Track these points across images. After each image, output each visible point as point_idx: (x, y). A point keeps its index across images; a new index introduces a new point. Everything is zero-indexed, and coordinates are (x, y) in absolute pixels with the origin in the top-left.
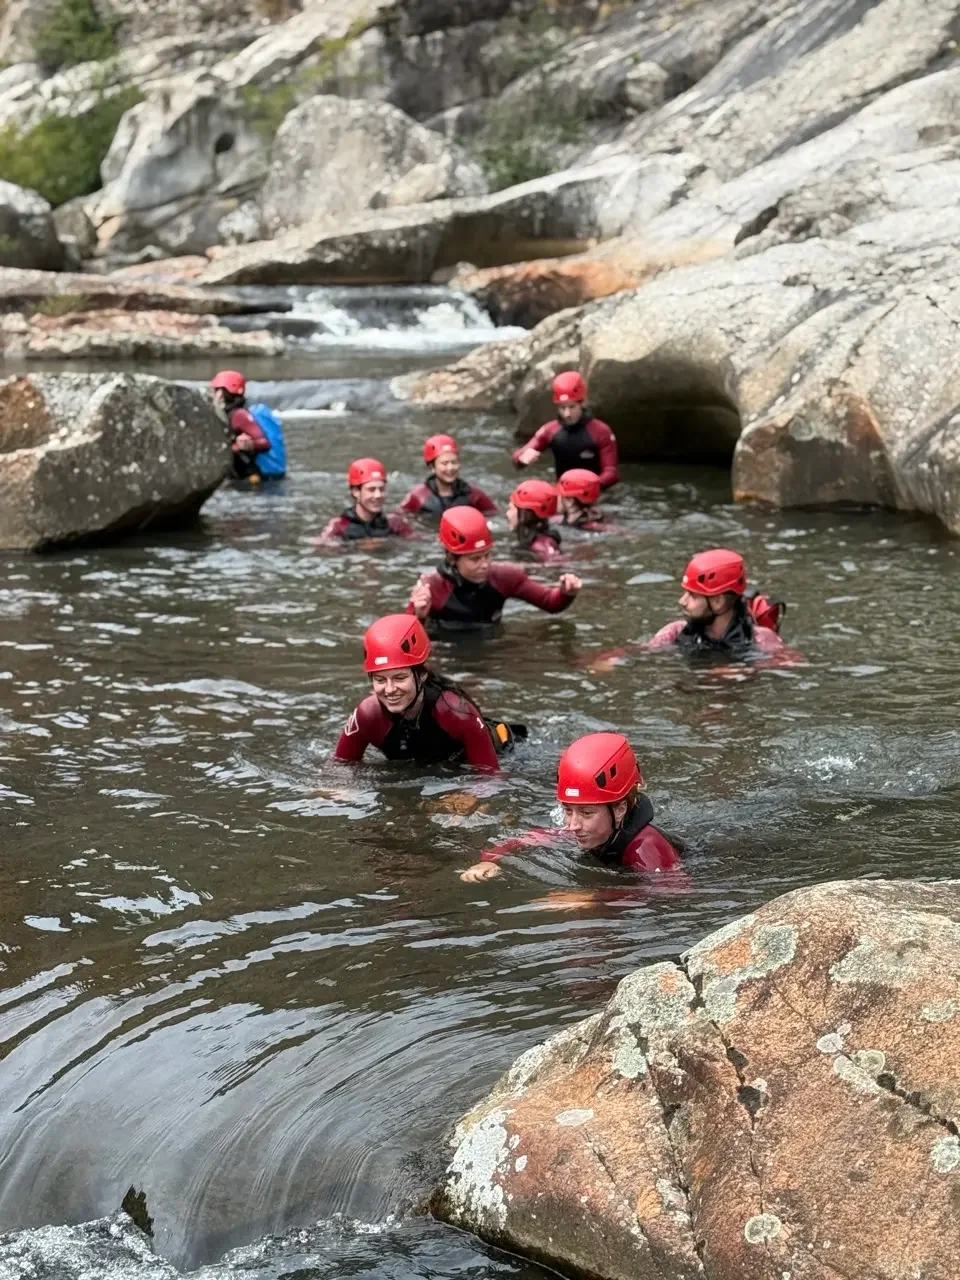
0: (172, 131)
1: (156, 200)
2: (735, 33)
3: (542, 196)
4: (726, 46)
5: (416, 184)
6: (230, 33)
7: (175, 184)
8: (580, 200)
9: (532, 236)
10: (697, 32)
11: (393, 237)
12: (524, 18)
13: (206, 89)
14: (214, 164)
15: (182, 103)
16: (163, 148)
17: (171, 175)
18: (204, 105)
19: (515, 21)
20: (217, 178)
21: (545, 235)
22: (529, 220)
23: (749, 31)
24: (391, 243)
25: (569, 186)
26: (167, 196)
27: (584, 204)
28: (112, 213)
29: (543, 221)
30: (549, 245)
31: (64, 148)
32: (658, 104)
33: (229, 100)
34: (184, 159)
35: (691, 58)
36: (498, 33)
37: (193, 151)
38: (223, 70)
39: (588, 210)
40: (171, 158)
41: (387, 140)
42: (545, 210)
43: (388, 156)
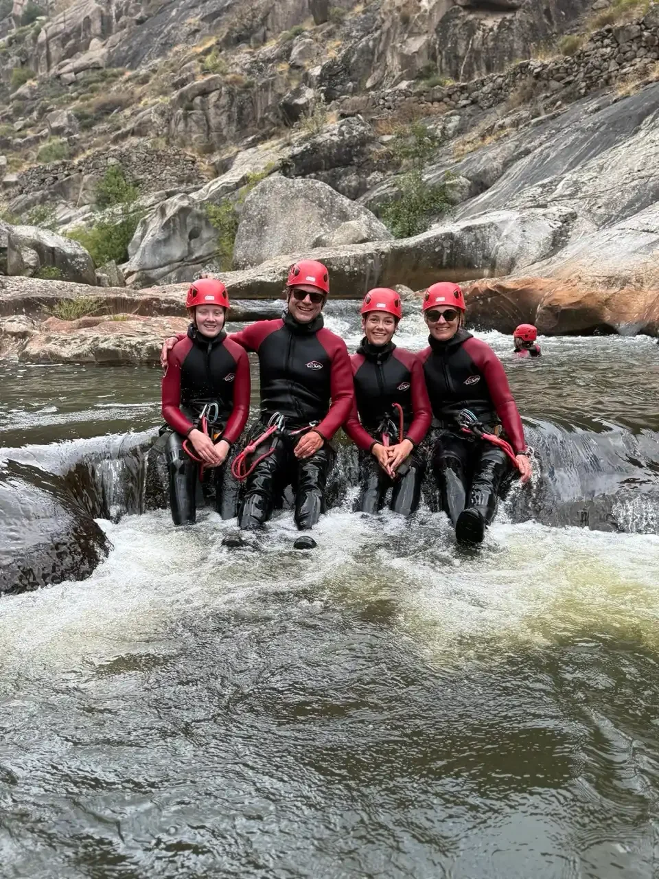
0: (165, 227)
1: (157, 263)
2: (510, 158)
3: (450, 236)
4: (507, 164)
5: (347, 232)
6: (194, 186)
7: (168, 256)
8: (477, 240)
9: (441, 267)
10: (484, 158)
11: (348, 264)
12: (360, 166)
13: (185, 203)
14: (189, 244)
15: (170, 212)
16: (160, 236)
17: (164, 250)
18: (183, 211)
19: (355, 168)
20: (191, 253)
21: (451, 266)
22: (440, 254)
23: (519, 157)
24: (347, 268)
25: (469, 229)
26: (164, 261)
27: (481, 243)
28: (132, 270)
29: (450, 256)
30: (453, 273)
31: (109, 238)
32: (465, 200)
33: (197, 210)
34: (172, 241)
35: (485, 172)
36: (346, 174)
37: (178, 237)
38: (194, 195)
39: (484, 247)
40: (166, 241)
41: (321, 205)
42: (451, 247)
43: (322, 216)
